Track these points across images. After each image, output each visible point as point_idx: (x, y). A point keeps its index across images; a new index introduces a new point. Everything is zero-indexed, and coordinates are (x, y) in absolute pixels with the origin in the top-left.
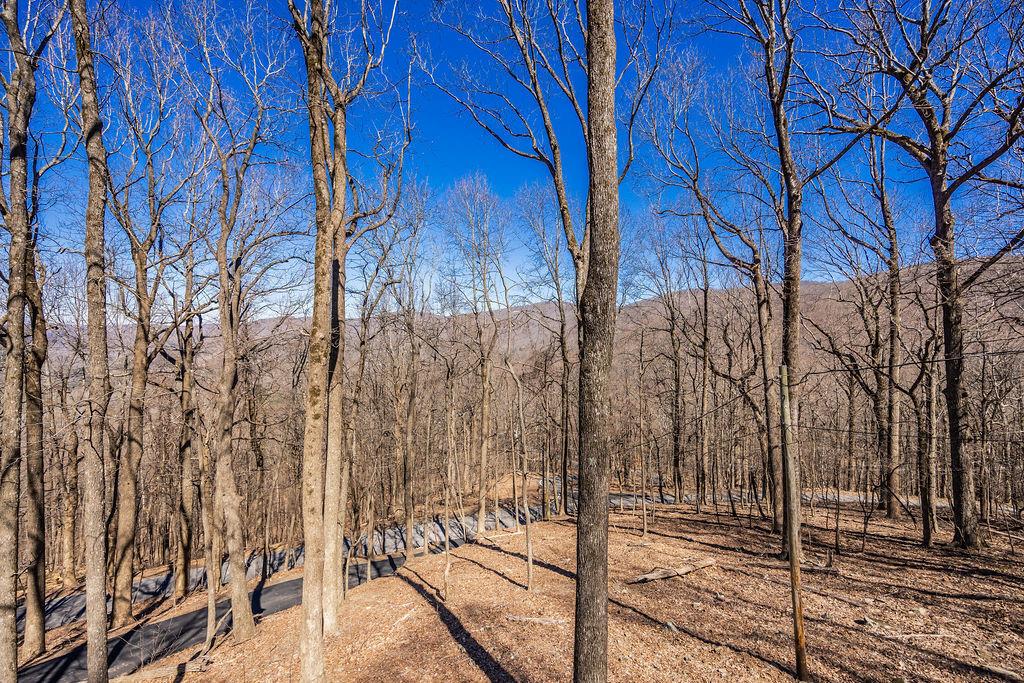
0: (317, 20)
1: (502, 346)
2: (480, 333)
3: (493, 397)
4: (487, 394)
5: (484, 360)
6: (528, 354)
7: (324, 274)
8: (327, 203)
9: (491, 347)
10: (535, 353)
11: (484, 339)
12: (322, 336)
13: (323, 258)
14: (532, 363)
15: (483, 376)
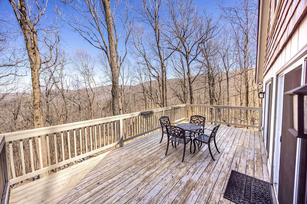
0: (24, 7)
1: (96, 100)
2: (89, 96)
3: (95, 114)
4: (93, 114)
5: (91, 104)
6: (105, 101)
7: (36, 84)
8: (34, 63)
9: (93, 100)
10: (107, 101)
11: (90, 98)
12: (38, 101)
13: (35, 79)
14: (106, 104)
15: (91, 109)
